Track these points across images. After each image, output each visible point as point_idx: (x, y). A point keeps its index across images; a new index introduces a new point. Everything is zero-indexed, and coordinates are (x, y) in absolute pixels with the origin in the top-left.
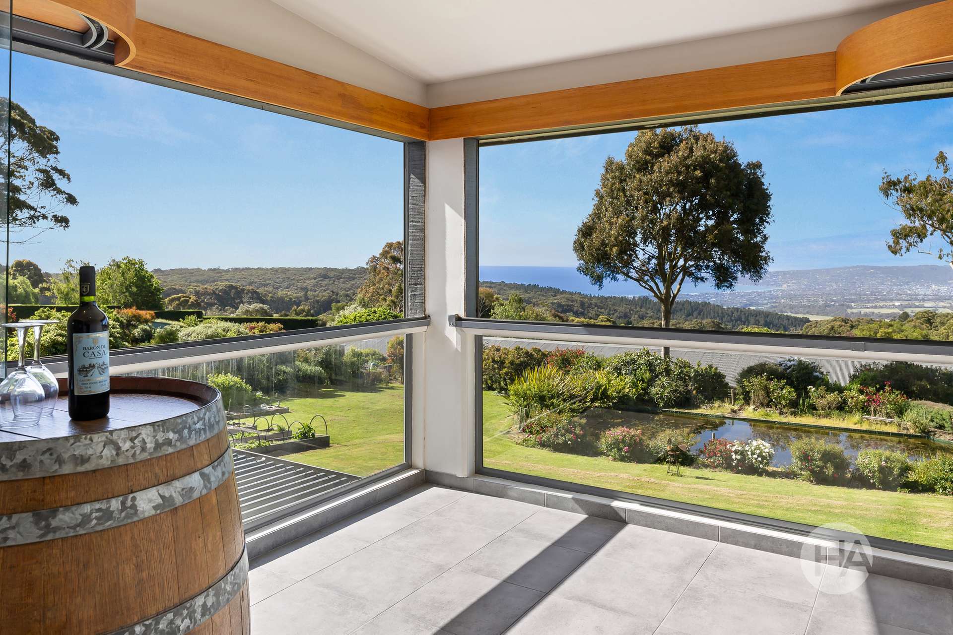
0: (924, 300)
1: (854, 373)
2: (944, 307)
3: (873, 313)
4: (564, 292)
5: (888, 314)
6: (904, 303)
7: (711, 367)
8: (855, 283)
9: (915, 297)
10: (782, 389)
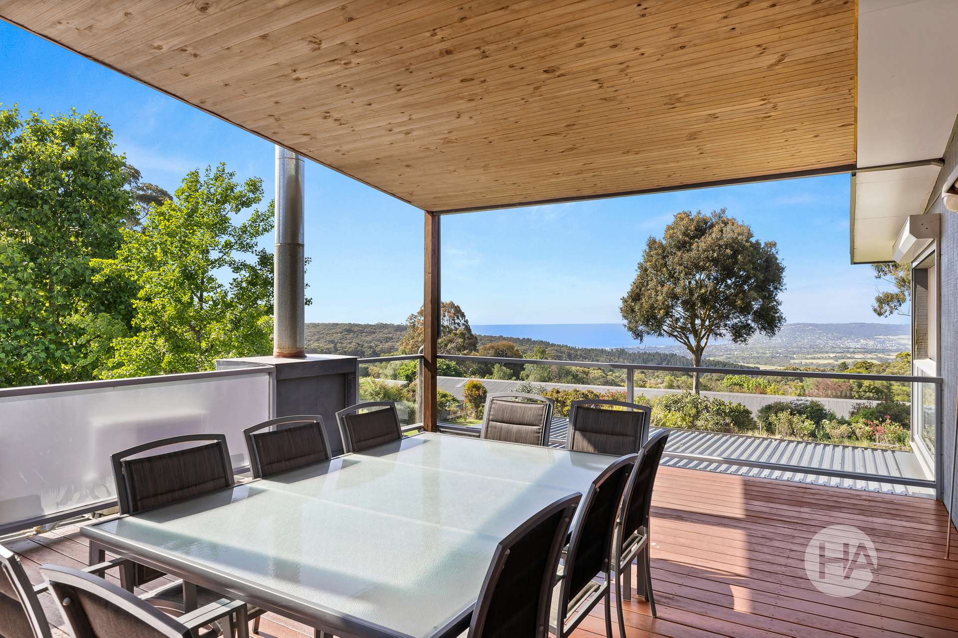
0: (854, 352)
1: (853, 410)
2: (872, 359)
3: (812, 363)
4: (553, 345)
5: (825, 364)
6: (837, 355)
7: (740, 405)
8: (796, 337)
9: (847, 350)
10: (803, 422)
